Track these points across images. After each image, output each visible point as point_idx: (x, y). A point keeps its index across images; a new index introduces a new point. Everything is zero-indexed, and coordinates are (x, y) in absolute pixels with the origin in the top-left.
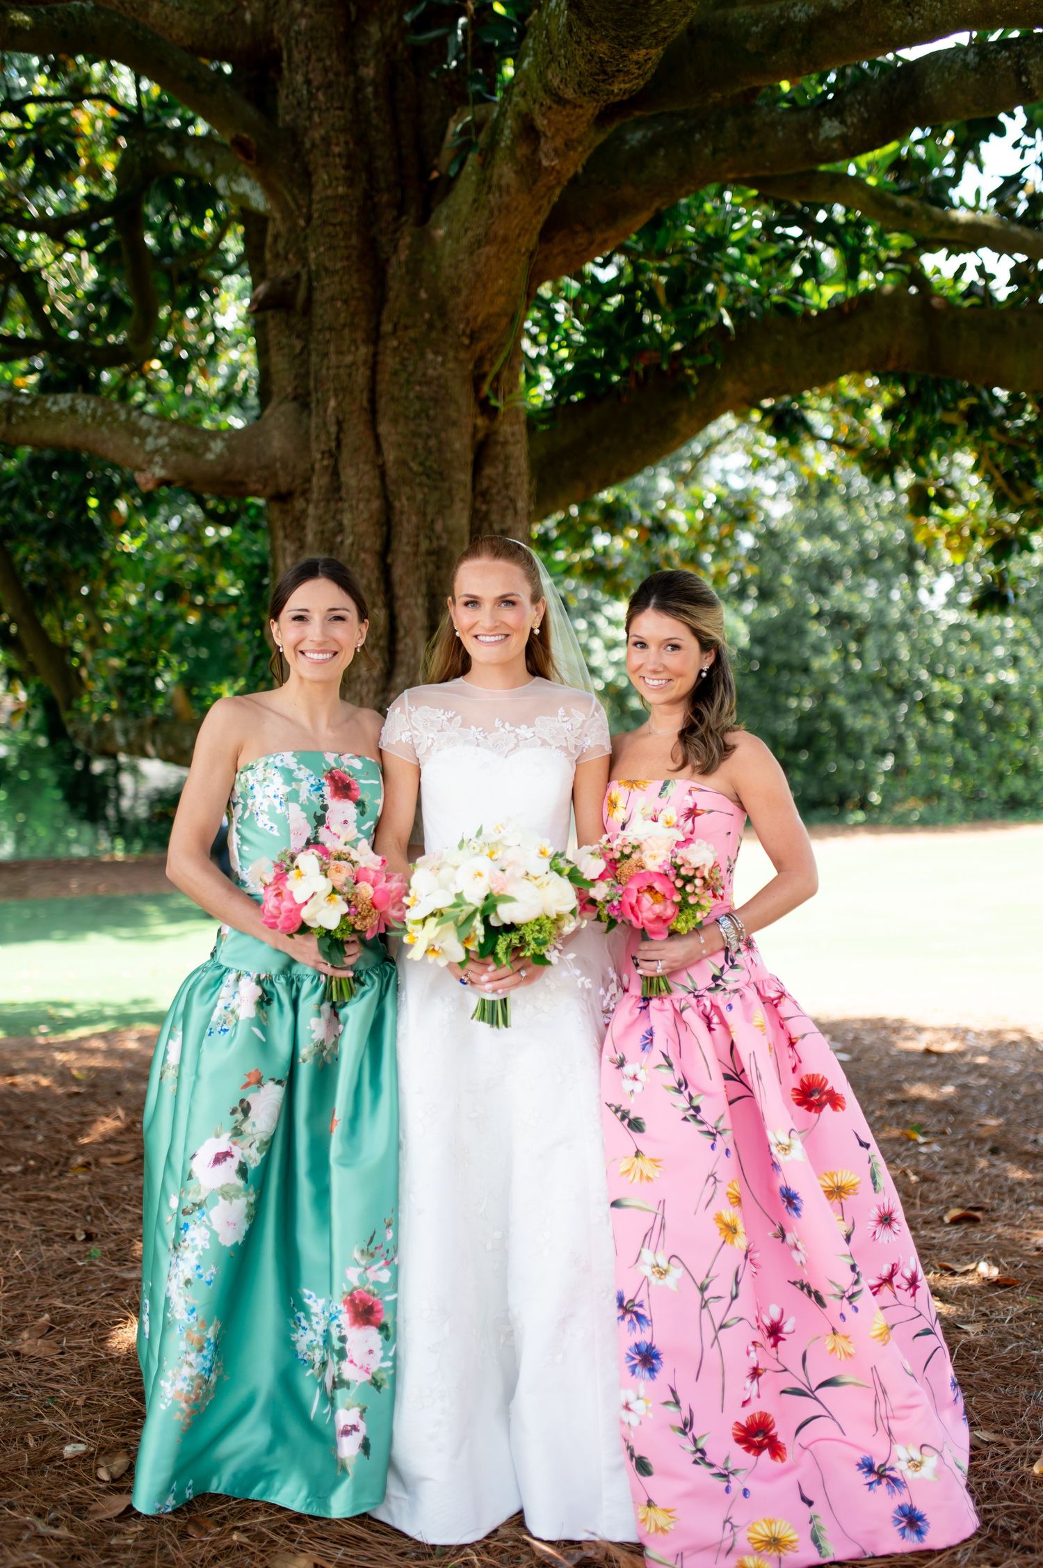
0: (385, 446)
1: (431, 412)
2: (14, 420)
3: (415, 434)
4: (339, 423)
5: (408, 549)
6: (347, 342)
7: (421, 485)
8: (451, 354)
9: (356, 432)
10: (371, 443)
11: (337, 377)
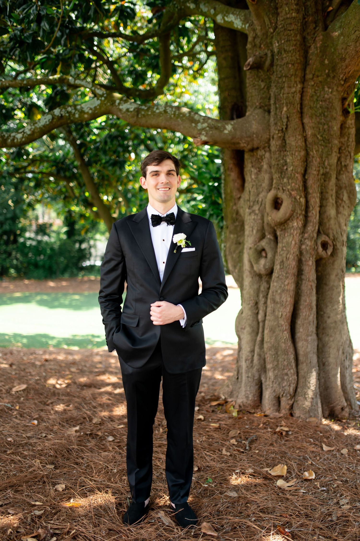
0: (307, 128)
1: (326, 114)
2: (140, 116)
3: (319, 123)
4: (288, 118)
5: (315, 173)
6: (293, 83)
7: (321, 145)
8: (335, 88)
9: (295, 122)
10: (301, 126)
11: (287, 98)
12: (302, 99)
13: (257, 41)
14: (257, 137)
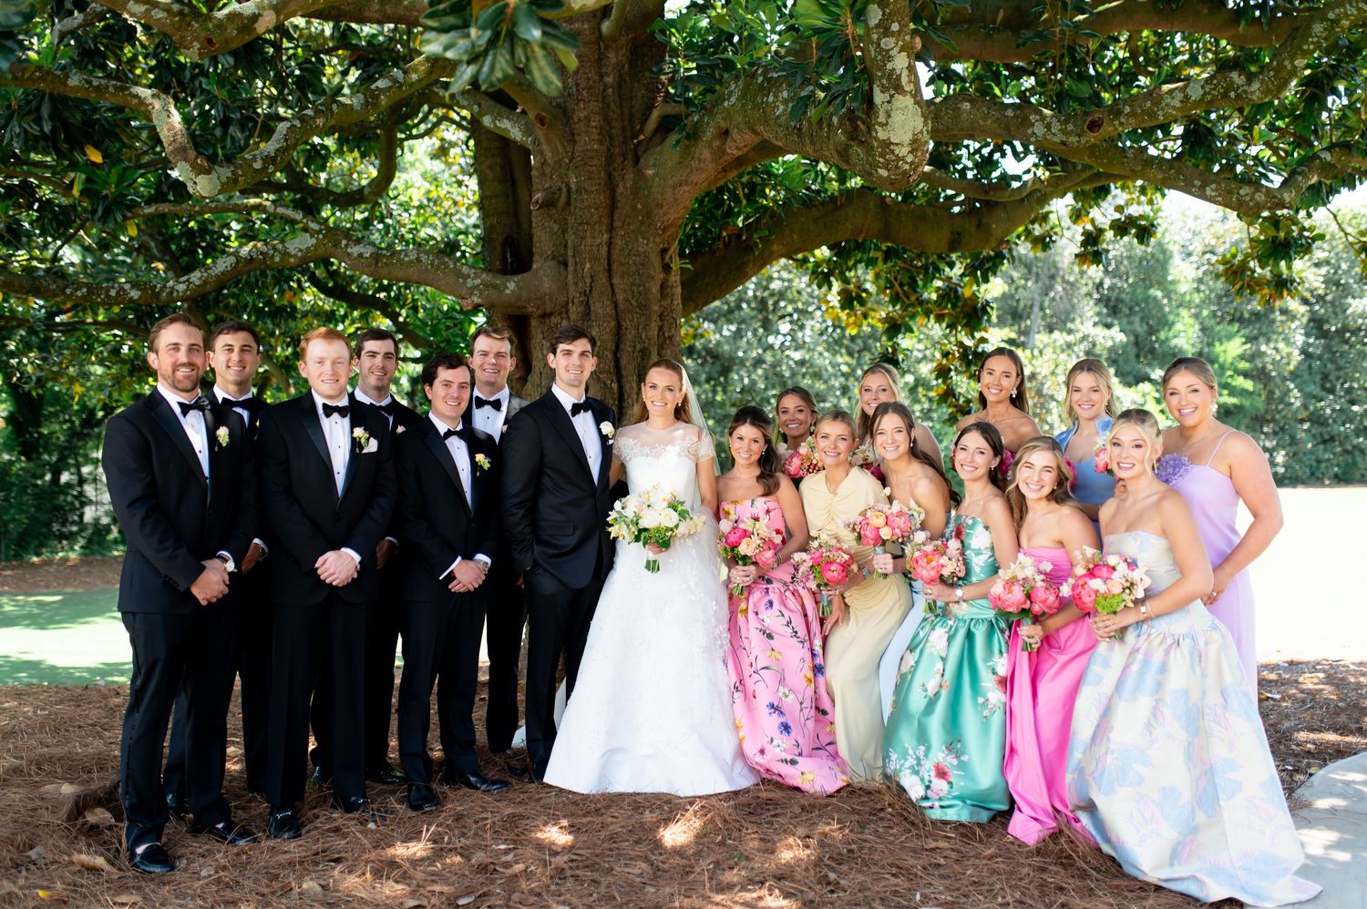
0: (617, 290)
1: (641, 272)
2: (380, 265)
3: (633, 284)
4: (592, 277)
6: (598, 232)
7: (636, 313)
8: (652, 239)
10: (609, 288)
11: (591, 251)
12: (609, 252)
13: (548, 171)
14: (551, 299)
